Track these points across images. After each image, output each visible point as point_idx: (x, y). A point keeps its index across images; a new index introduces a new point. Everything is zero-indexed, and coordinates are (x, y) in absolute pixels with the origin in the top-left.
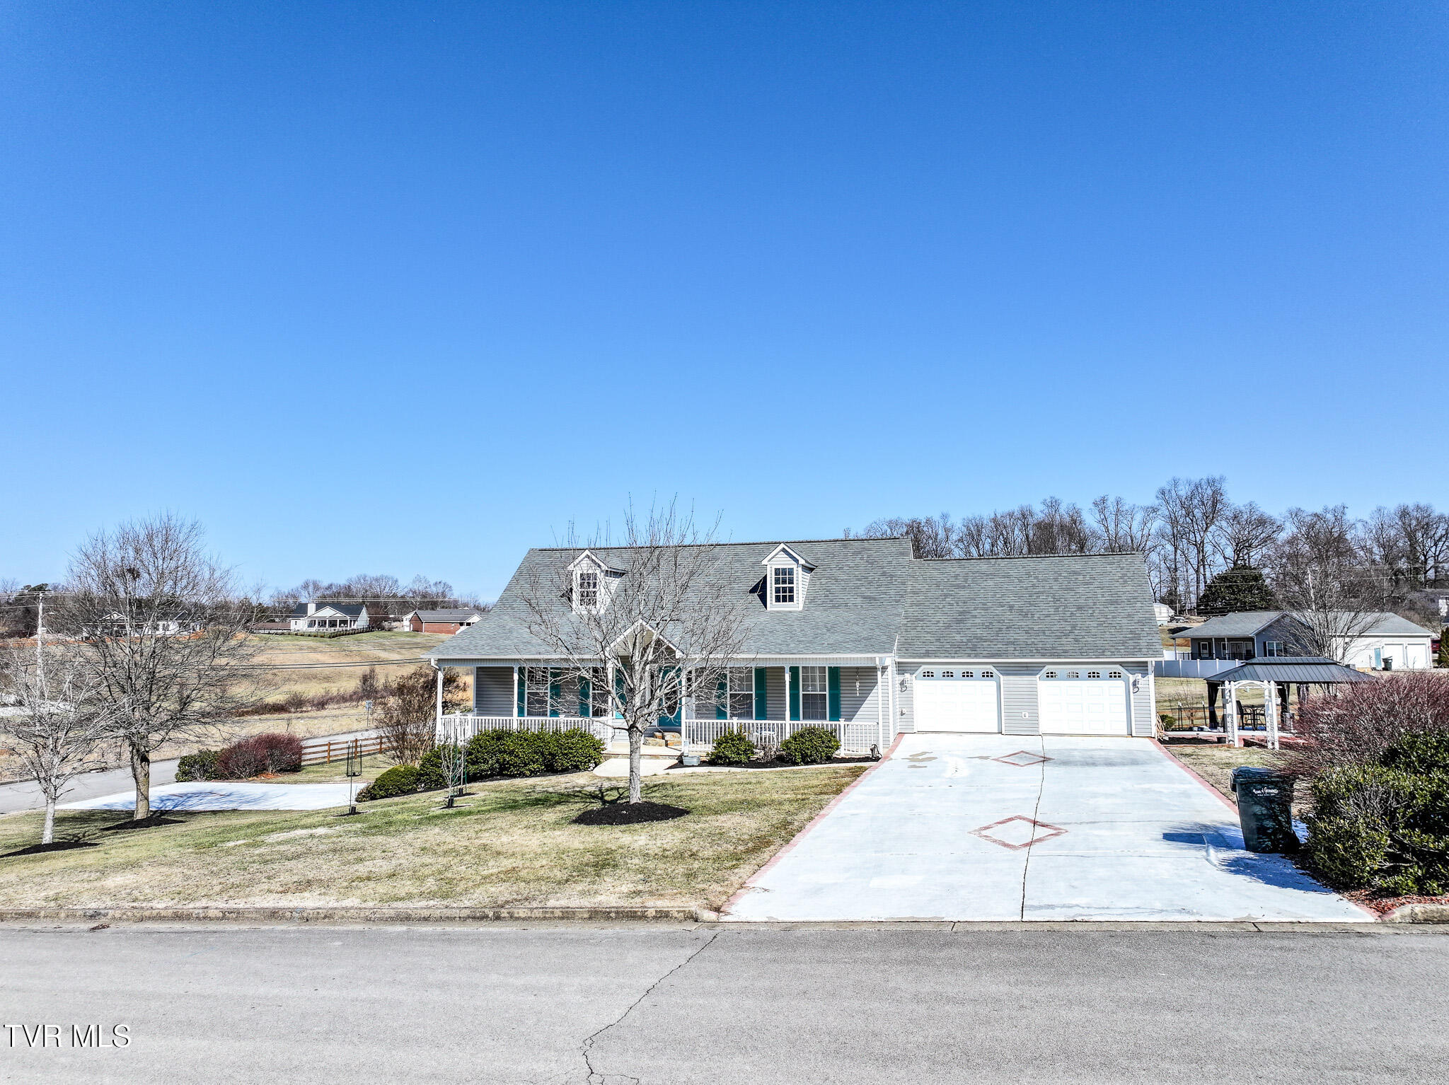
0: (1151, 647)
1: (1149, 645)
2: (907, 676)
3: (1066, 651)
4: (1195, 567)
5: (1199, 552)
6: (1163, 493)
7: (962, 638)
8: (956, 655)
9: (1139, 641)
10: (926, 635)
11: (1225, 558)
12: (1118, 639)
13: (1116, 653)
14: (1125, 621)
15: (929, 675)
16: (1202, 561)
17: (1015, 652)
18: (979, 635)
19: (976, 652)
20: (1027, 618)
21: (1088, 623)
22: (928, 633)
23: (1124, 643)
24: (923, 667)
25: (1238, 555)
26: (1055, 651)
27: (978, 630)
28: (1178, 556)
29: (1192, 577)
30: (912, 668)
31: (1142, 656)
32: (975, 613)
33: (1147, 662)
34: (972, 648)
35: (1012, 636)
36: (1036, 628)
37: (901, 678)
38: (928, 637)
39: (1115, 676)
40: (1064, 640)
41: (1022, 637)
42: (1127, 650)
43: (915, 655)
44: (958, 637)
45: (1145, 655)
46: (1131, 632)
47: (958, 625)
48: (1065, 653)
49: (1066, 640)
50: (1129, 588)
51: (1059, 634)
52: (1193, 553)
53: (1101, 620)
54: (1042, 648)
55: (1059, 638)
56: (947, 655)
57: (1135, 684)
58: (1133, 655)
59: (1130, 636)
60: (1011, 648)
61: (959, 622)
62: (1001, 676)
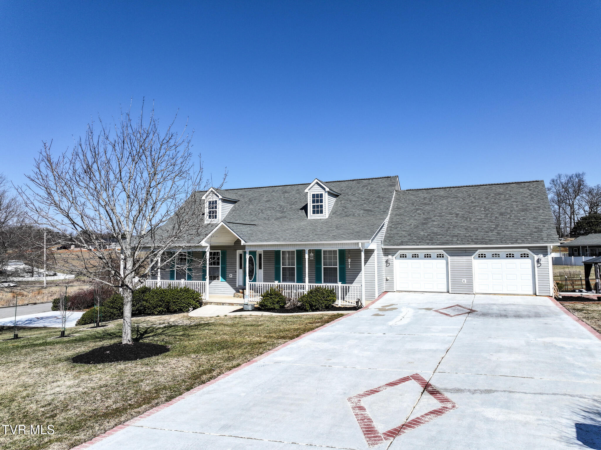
0: (550, 237)
1: (549, 235)
2: (390, 257)
3: (491, 240)
4: (570, 216)
5: (571, 208)
6: (553, 181)
7: (424, 234)
8: (420, 244)
9: (541, 233)
10: (402, 232)
11: (584, 211)
12: (527, 232)
13: (525, 241)
14: (532, 221)
15: (403, 256)
16: (573, 213)
17: (457, 241)
18: (435, 232)
19: (432, 242)
20: (467, 221)
21: (507, 223)
22: (405, 231)
23: (531, 234)
24: (400, 251)
25: (591, 210)
26: (483, 240)
27: (435, 229)
28: (561, 210)
29: (568, 220)
30: (393, 252)
31: (544, 242)
32: (434, 219)
33: (546, 247)
34: (430, 239)
35: (456, 232)
36: (472, 226)
37: (386, 258)
38: (404, 233)
39: (524, 256)
40: (490, 234)
41: (462, 232)
42: (533, 239)
43: (394, 244)
44: (422, 233)
45: (546, 242)
46: (536, 228)
47: (423, 226)
48: (491, 242)
49: (492, 233)
50: (535, 201)
51: (487, 230)
52: (568, 209)
53: (516, 221)
54: (475, 239)
55: (487, 232)
56: (414, 244)
57: (538, 261)
58: (537, 242)
59: (534, 230)
60: (455, 239)
61: (423, 224)
62: (449, 257)
